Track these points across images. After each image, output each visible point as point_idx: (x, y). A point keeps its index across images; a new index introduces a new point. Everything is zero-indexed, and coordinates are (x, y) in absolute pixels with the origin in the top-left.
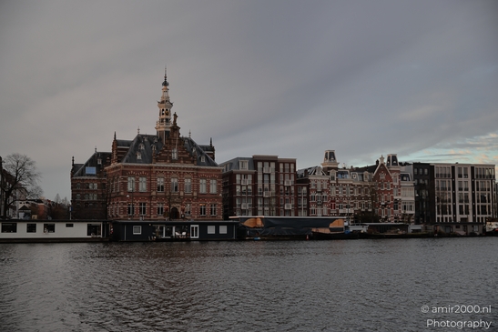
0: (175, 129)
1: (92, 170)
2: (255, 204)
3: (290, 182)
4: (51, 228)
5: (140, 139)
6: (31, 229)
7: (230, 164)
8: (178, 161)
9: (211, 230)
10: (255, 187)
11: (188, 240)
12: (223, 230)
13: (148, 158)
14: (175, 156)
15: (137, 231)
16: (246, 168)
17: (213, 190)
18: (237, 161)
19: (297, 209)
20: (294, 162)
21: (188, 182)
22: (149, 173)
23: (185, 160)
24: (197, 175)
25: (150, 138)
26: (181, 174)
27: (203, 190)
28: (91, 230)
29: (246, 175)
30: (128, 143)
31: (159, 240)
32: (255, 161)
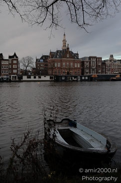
0: (68, 48)
1: (42, 61)
2: (90, 71)
3: (100, 64)
4: (40, 77)
5: (58, 51)
6: (35, 77)
7: (83, 58)
8: (69, 58)
9: (83, 78)
10: (90, 66)
11: (77, 81)
12: (87, 78)
13: (61, 57)
14: (68, 56)
15: (63, 78)
16: (87, 60)
17: (79, 66)
18: (85, 58)
19: (102, 72)
20: (101, 58)
21: (72, 64)
22: (61, 61)
23: (71, 58)
24: (74, 62)
25: (61, 51)
26: (70, 62)
27: (76, 66)
28: (51, 78)
29: (87, 62)
30: (54, 53)
31: (69, 81)
32: (90, 58)
